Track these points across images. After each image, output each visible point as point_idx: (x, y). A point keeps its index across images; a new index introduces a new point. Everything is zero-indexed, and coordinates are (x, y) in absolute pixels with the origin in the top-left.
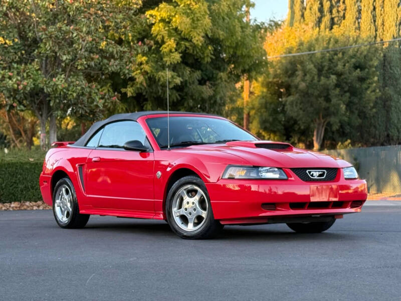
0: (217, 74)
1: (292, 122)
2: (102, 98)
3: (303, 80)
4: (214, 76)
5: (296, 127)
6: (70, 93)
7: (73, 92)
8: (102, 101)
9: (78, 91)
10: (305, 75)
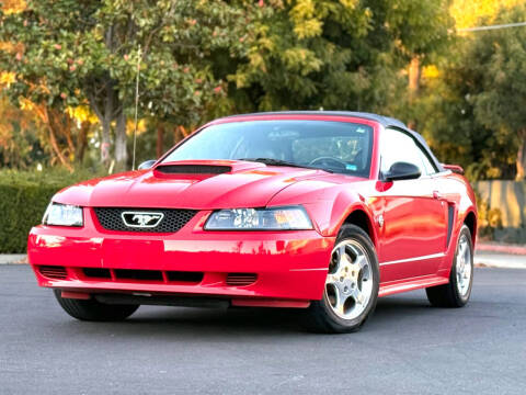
0: (376, 55)
1: (484, 134)
2: (199, 89)
3: (503, 69)
4: (372, 57)
5: (490, 142)
6: (150, 79)
7: (156, 77)
8: (199, 93)
9: (162, 76)
10: (507, 60)
